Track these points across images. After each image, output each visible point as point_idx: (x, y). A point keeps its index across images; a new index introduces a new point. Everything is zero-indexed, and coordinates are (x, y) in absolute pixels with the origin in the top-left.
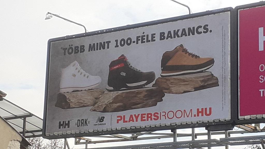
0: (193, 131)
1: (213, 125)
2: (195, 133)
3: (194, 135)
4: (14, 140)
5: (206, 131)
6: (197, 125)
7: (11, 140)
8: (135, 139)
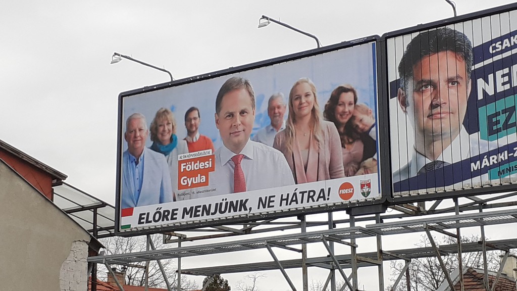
0: (330, 217)
1: (357, 207)
2: (333, 220)
3: (332, 223)
4: (79, 241)
5: (348, 217)
6: (334, 208)
7: (75, 241)
8: (247, 231)
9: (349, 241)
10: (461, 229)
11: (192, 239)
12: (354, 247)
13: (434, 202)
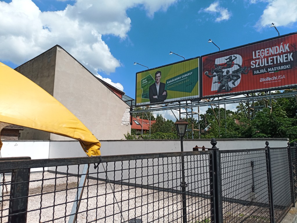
0: (187, 102)
1: (193, 100)
3: (187, 104)
5: (191, 102)
7: (127, 108)
8: (166, 106)
9: (191, 108)
10: (219, 105)
11: (153, 108)
12: (192, 110)
13: (213, 98)
